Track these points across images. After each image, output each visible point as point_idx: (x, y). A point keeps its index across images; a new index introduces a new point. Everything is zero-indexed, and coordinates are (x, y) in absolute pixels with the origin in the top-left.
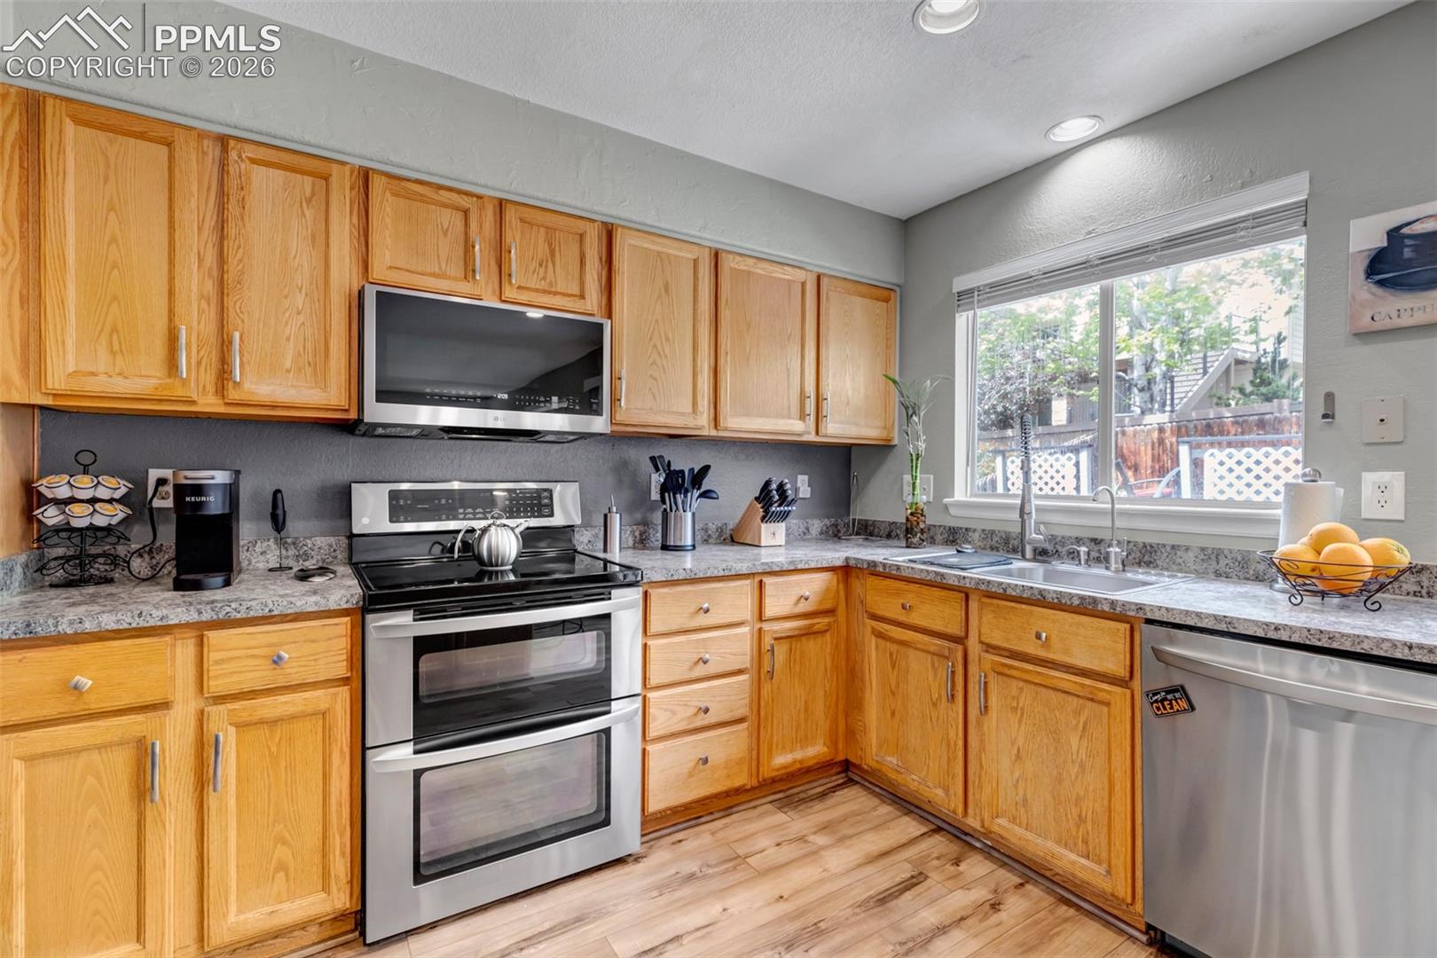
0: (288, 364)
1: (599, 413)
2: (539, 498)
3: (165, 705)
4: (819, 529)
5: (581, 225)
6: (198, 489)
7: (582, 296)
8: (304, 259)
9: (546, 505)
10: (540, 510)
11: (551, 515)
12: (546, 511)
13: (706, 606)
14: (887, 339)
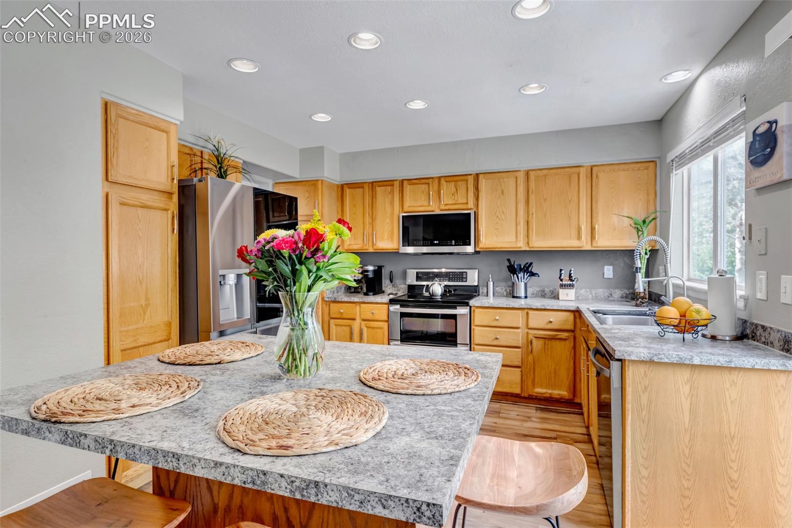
0: (386, 238)
1: (469, 244)
2: (462, 275)
3: (354, 319)
4: (620, 295)
5: (466, 178)
6: (367, 271)
7: (467, 203)
8: (389, 210)
9: (465, 278)
10: (462, 280)
11: (466, 281)
12: (464, 280)
13: (497, 318)
14: (648, 190)
